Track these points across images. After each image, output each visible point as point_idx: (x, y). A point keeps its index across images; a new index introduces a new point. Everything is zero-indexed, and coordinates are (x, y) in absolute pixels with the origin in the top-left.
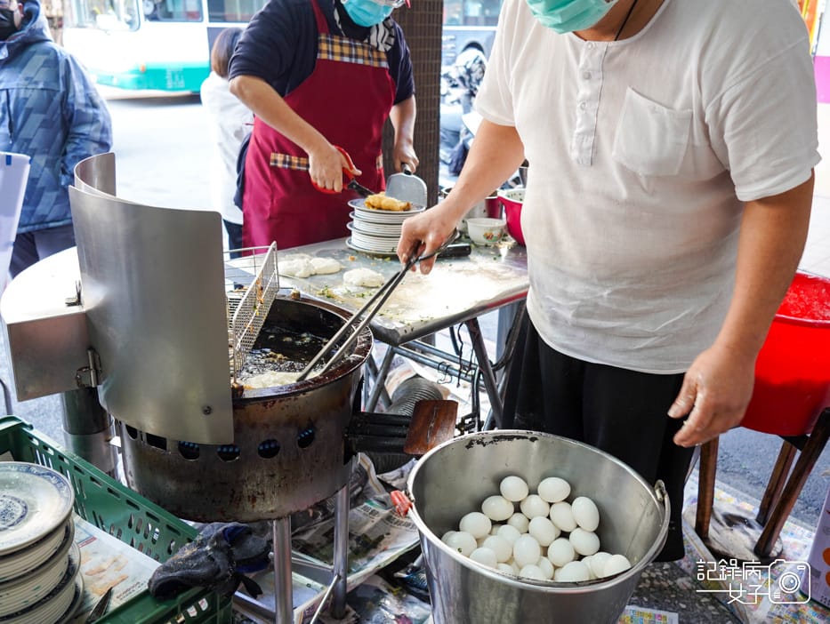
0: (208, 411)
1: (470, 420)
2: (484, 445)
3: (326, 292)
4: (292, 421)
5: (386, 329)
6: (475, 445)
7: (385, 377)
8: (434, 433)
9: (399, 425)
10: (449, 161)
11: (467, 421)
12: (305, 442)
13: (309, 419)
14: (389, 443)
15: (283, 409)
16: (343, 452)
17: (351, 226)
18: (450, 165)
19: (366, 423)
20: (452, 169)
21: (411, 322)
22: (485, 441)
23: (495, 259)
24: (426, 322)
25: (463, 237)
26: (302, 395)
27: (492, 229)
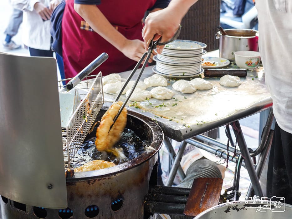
0: (50, 187)
1: (231, 192)
2: (238, 210)
3: (135, 105)
4: (108, 193)
5: (173, 130)
6: (231, 210)
7: (180, 159)
8: (205, 201)
9: (182, 195)
10: (233, 7)
11: (229, 193)
12: (116, 207)
13: (119, 192)
14: (174, 207)
15: (101, 185)
16: (143, 213)
17: (155, 58)
18: (234, 10)
19: (160, 193)
20: (235, 13)
21: (190, 125)
22: (238, 207)
23: (253, 79)
24: (201, 125)
25: (232, 65)
26: (113, 176)
27: (251, 59)
